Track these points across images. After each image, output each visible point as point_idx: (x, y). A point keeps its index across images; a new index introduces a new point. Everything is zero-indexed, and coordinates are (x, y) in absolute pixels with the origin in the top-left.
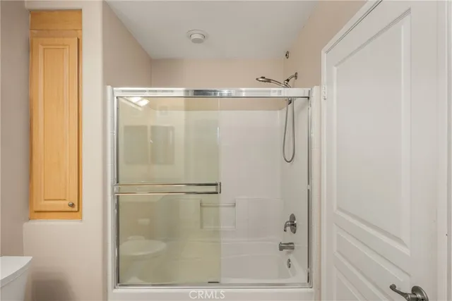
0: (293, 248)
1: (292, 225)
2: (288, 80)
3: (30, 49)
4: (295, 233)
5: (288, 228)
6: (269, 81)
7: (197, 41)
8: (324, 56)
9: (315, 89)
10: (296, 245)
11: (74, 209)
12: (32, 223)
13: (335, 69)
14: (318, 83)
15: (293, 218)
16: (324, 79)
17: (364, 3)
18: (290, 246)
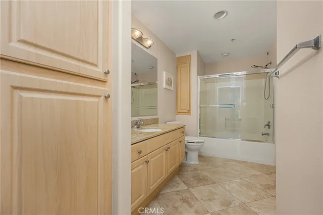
1: (268, 125)
2: (267, 65)
3: (177, 67)
4: (269, 128)
5: (267, 127)
6: (257, 67)
7: (226, 56)
11: (189, 112)
12: (177, 116)
15: (269, 122)
18: (268, 134)
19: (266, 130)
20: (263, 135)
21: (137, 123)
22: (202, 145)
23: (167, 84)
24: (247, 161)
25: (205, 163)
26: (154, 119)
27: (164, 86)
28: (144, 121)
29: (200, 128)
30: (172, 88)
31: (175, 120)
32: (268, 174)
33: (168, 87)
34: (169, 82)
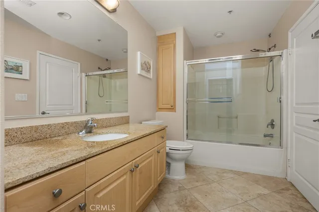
0: (272, 137)
1: (272, 125)
2: (270, 49)
4: (273, 128)
5: (269, 126)
6: (258, 51)
7: (219, 37)
8: (290, 34)
9: (285, 51)
10: (274, 136)
13: (295, 39)
14: (287, 48)
15: (273, 121)
16: (290, 45)
17: (313, 2)
18: (271, 136)
19: (270, 131)
20: (265, 136)
21: (86, 124)
22: (191, 153)
23: (142, 69)
24: (248, 171)
25: (195, 177)
26: (122, 118)
27: (139, 71)
28: (97, 121)
29: (187, 129)
30: (151, 76)
31: (154, 119)
32: (279, 192)
33: (144, 73)
34: (146, 67)
